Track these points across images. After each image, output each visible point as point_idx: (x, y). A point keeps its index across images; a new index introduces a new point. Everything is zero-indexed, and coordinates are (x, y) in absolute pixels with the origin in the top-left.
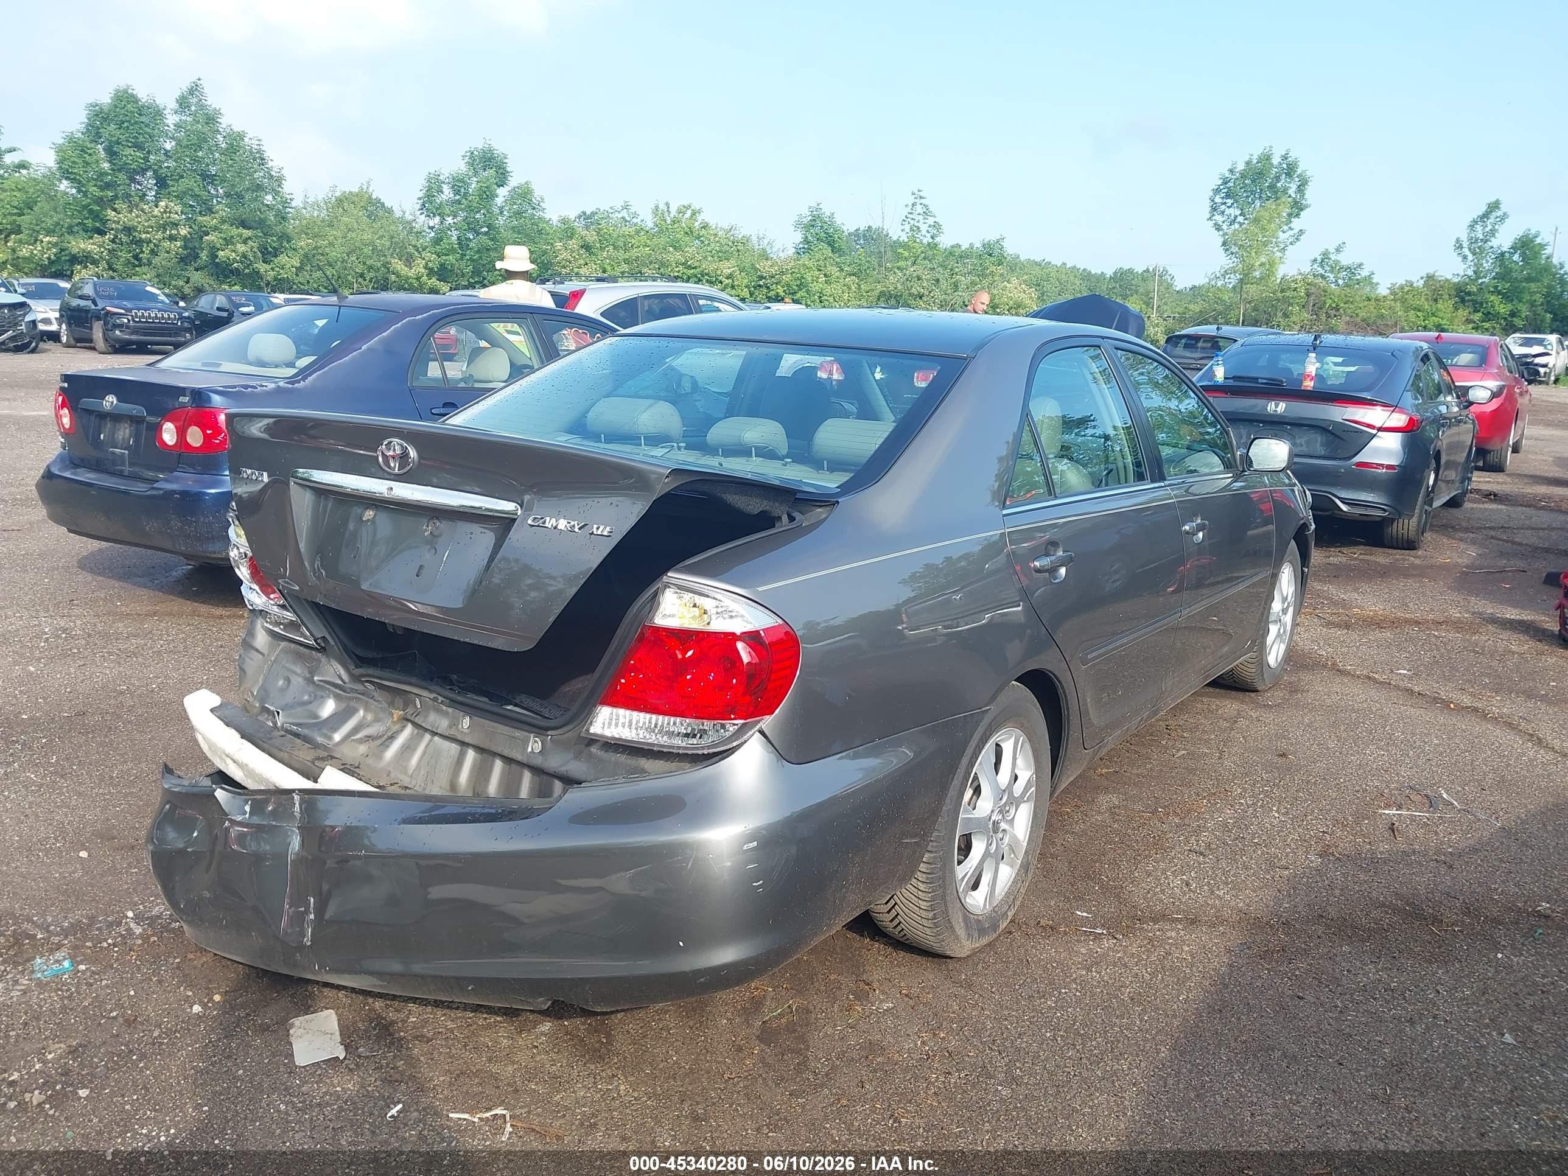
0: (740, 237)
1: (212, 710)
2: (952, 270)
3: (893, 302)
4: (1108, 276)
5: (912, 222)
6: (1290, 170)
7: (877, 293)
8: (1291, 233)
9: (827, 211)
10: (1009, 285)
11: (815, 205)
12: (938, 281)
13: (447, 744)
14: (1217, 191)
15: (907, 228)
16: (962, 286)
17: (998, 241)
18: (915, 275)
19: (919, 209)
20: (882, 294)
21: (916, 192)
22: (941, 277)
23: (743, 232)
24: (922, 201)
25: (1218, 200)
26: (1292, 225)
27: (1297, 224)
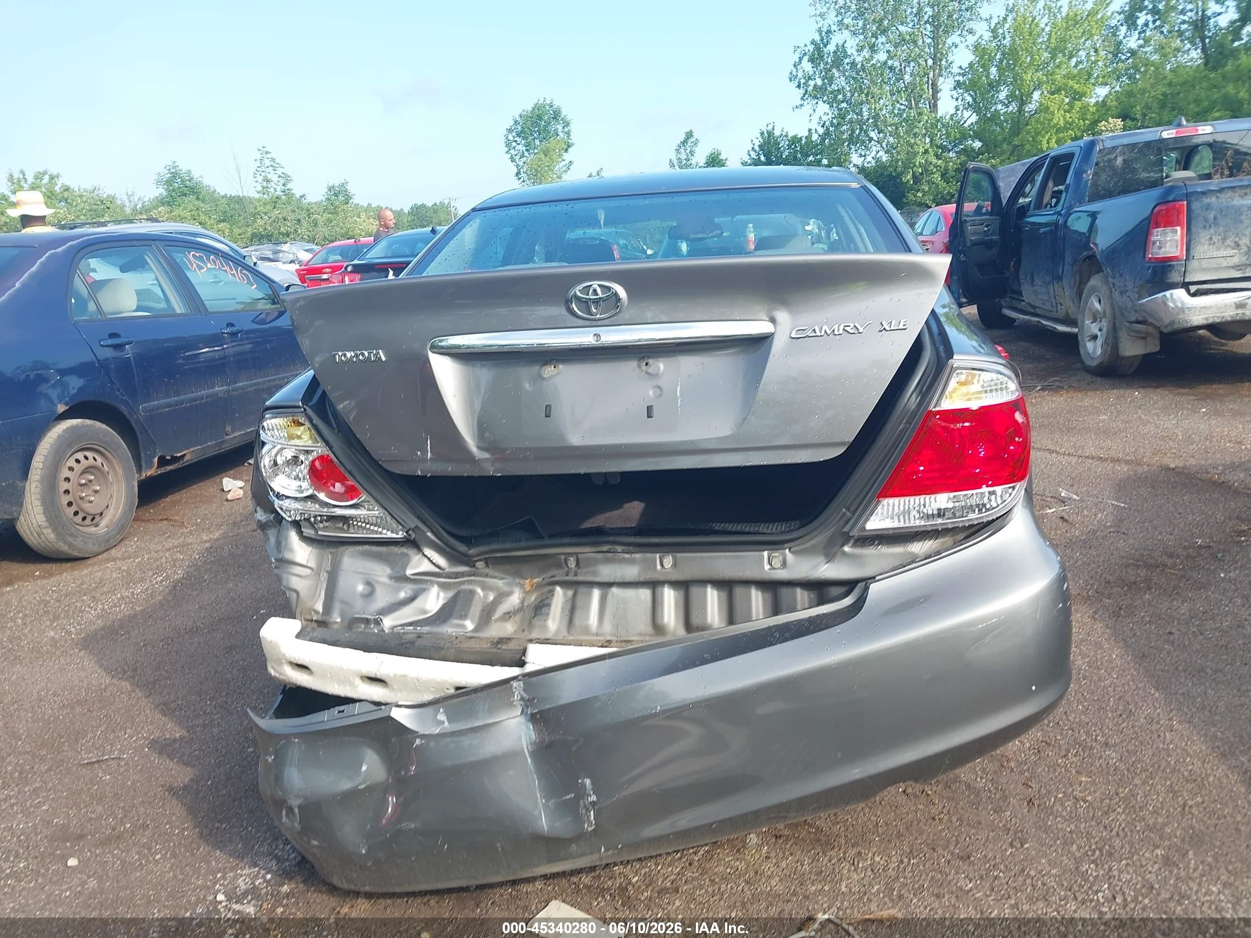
0: (105, 196)
1: (298, 636)
2: (308, 210)
3: (265, 240)
4: (406, 211)
5: (263, 174)
6: (556, 115)
7: (249, 234)
8: (563, 163)
9: (183, 167)
10: (358, 220)
11: (171, 164)
12: (299, 221)
13: (630, 593)
14: (510, 131)
15: (260, 179)
16: (321, 223)
17: (342, 185)
18: (280, 216)
19: (267, 162)
20: (254, 235)
21: (261, 148)
22: (301, 217)
23: (107, 191)
24: (269, 156)
25: (511, 138)
26: (564, 158)
27: (567, 157)
